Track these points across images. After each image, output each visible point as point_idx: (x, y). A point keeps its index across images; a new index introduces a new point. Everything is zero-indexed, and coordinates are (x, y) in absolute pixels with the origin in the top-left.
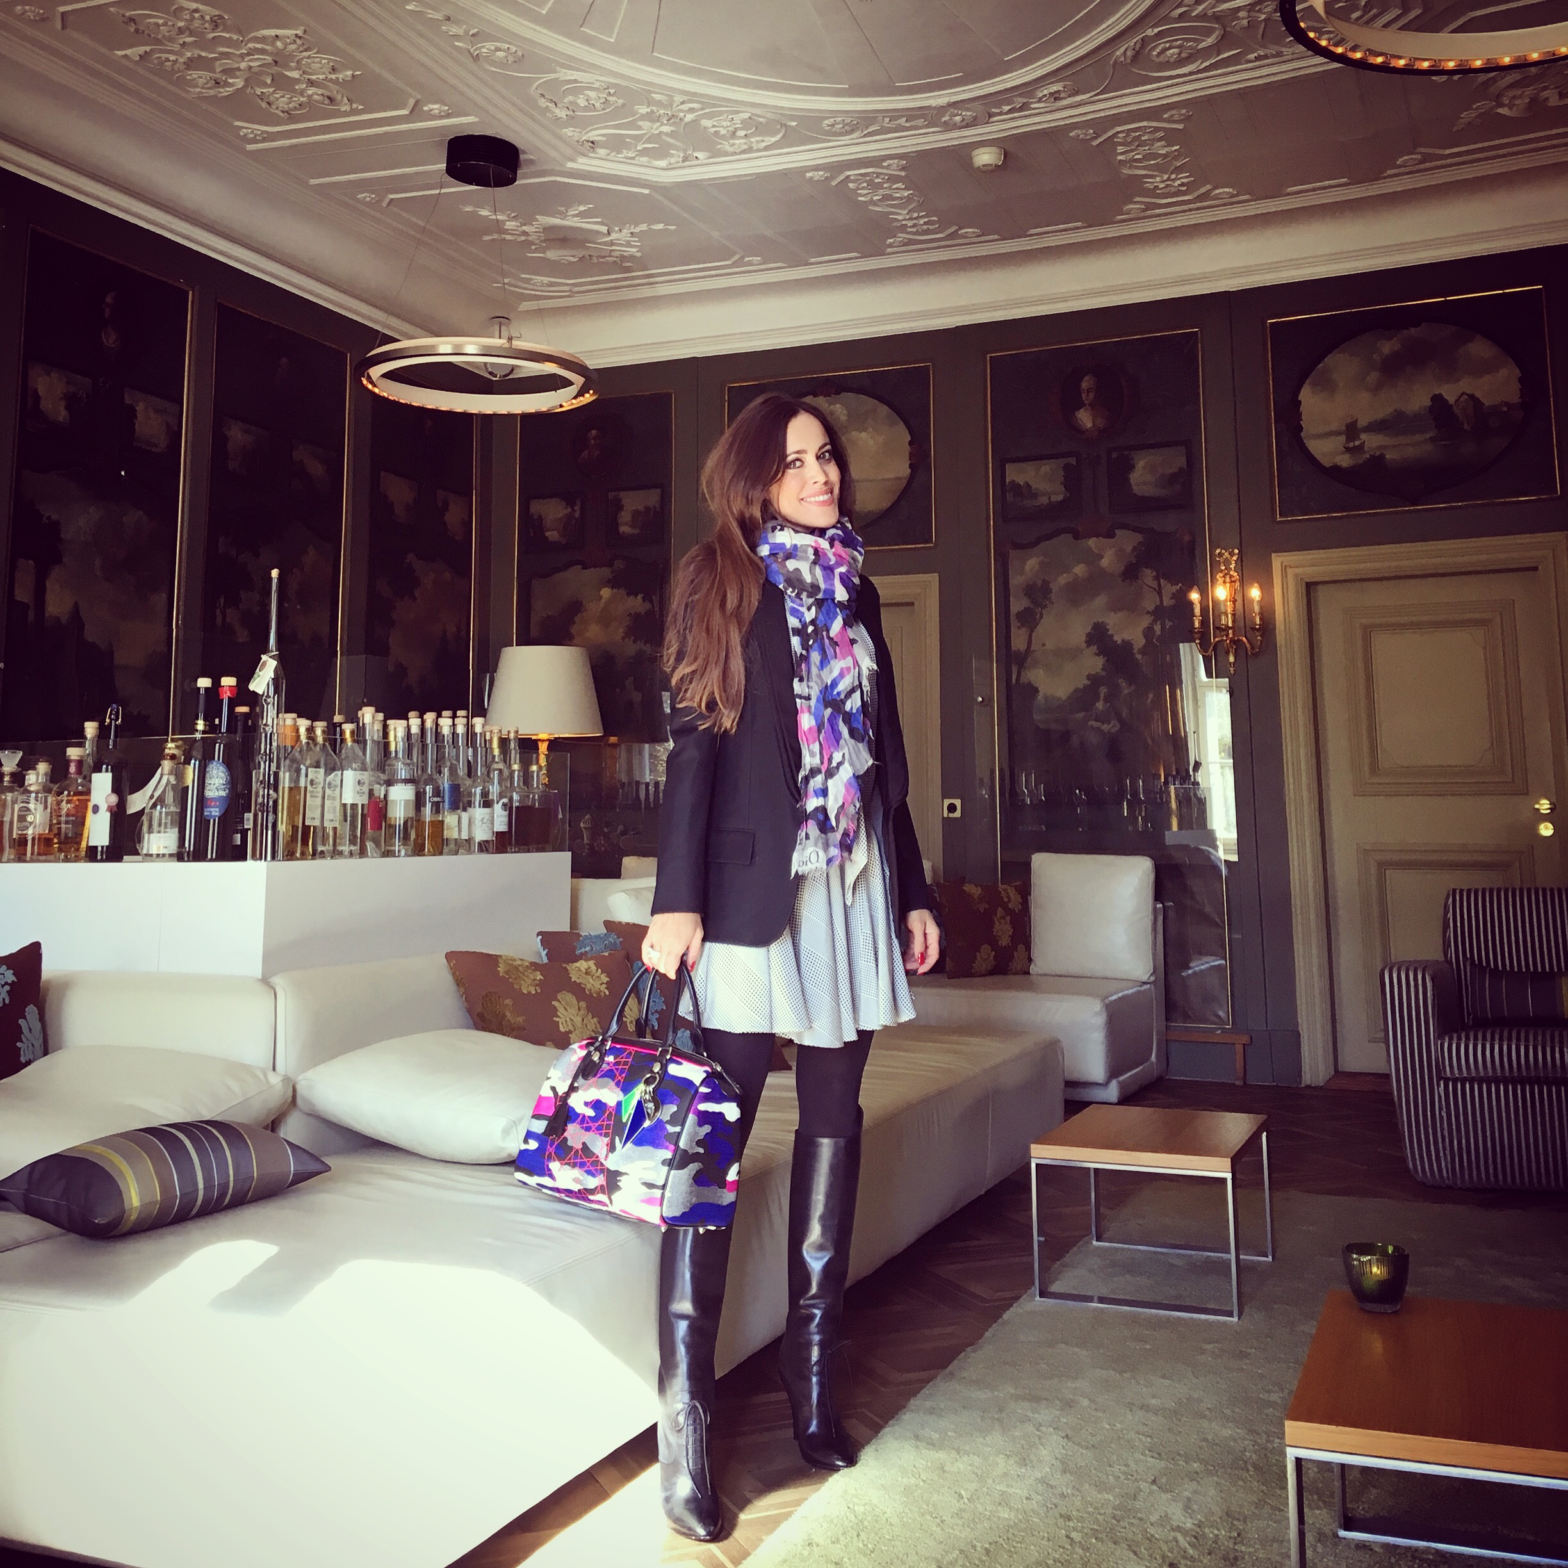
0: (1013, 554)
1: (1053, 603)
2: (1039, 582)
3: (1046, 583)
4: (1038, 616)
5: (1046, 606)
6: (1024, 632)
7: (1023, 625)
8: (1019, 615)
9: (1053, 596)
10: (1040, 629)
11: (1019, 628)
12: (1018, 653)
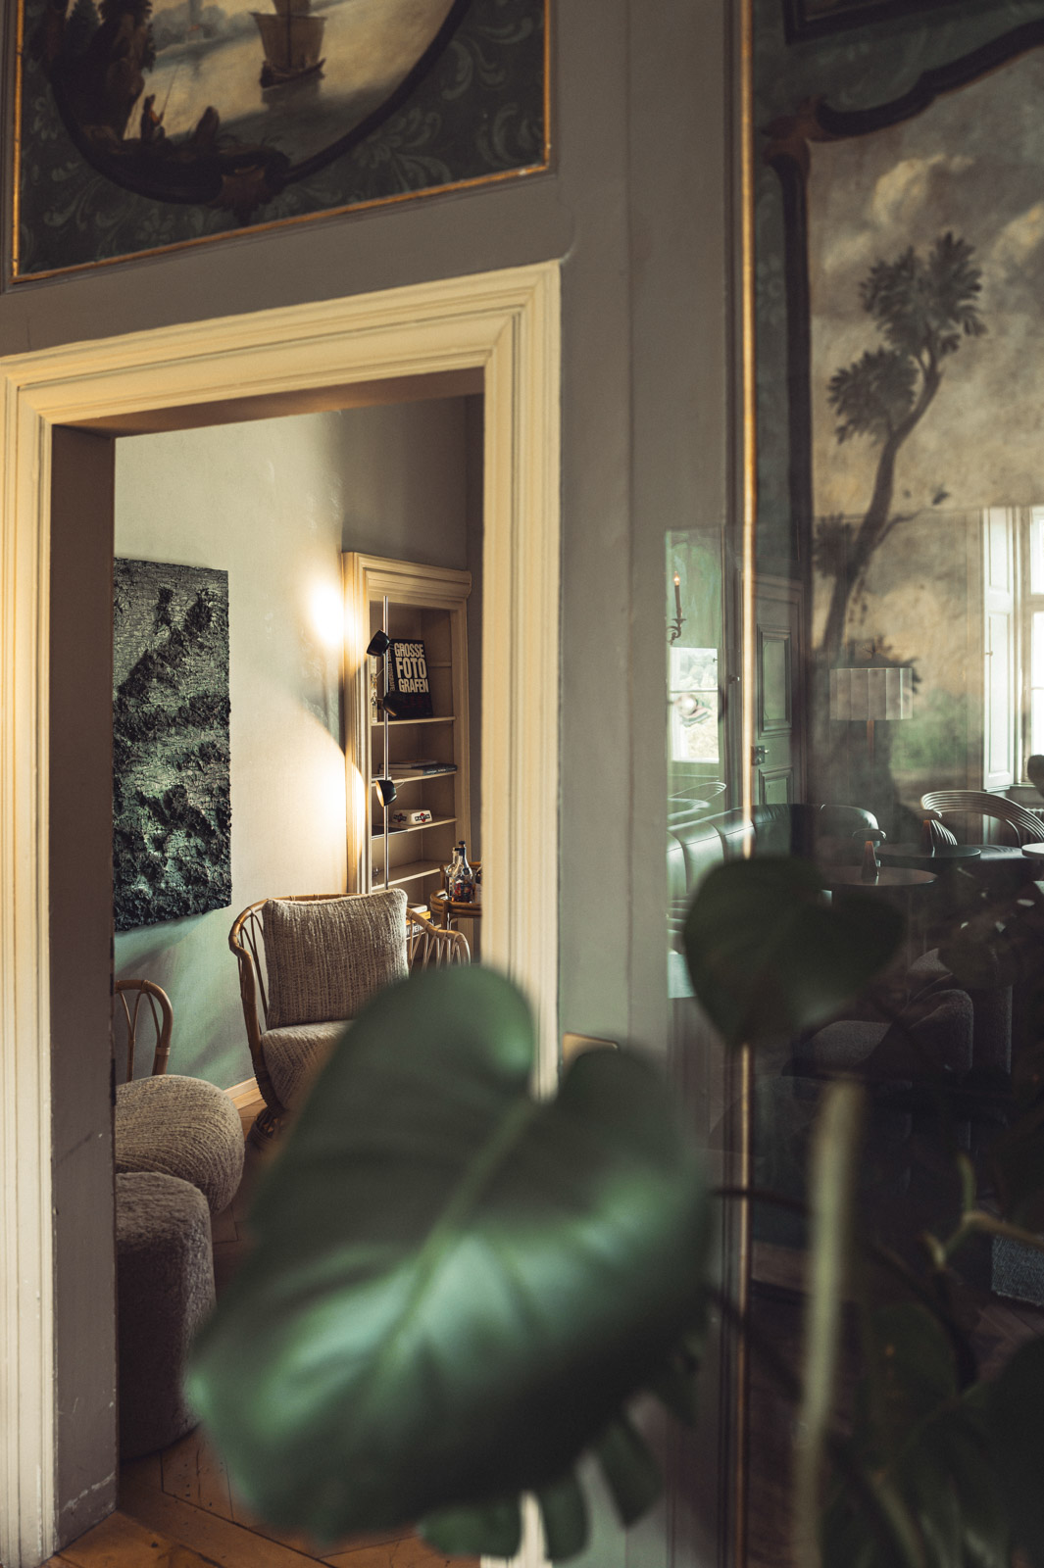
0: (824, 156)
1: (976, 329)
2: (924, 252)
3: (951, 252)
4: (918, 386)
5: (951, 344)
6: (862, 447)
7: (858, 422)
8: (845, 385)
9: (982, 300)
10: (925, 436)
11: (842, 434)
12: (837, 530)
